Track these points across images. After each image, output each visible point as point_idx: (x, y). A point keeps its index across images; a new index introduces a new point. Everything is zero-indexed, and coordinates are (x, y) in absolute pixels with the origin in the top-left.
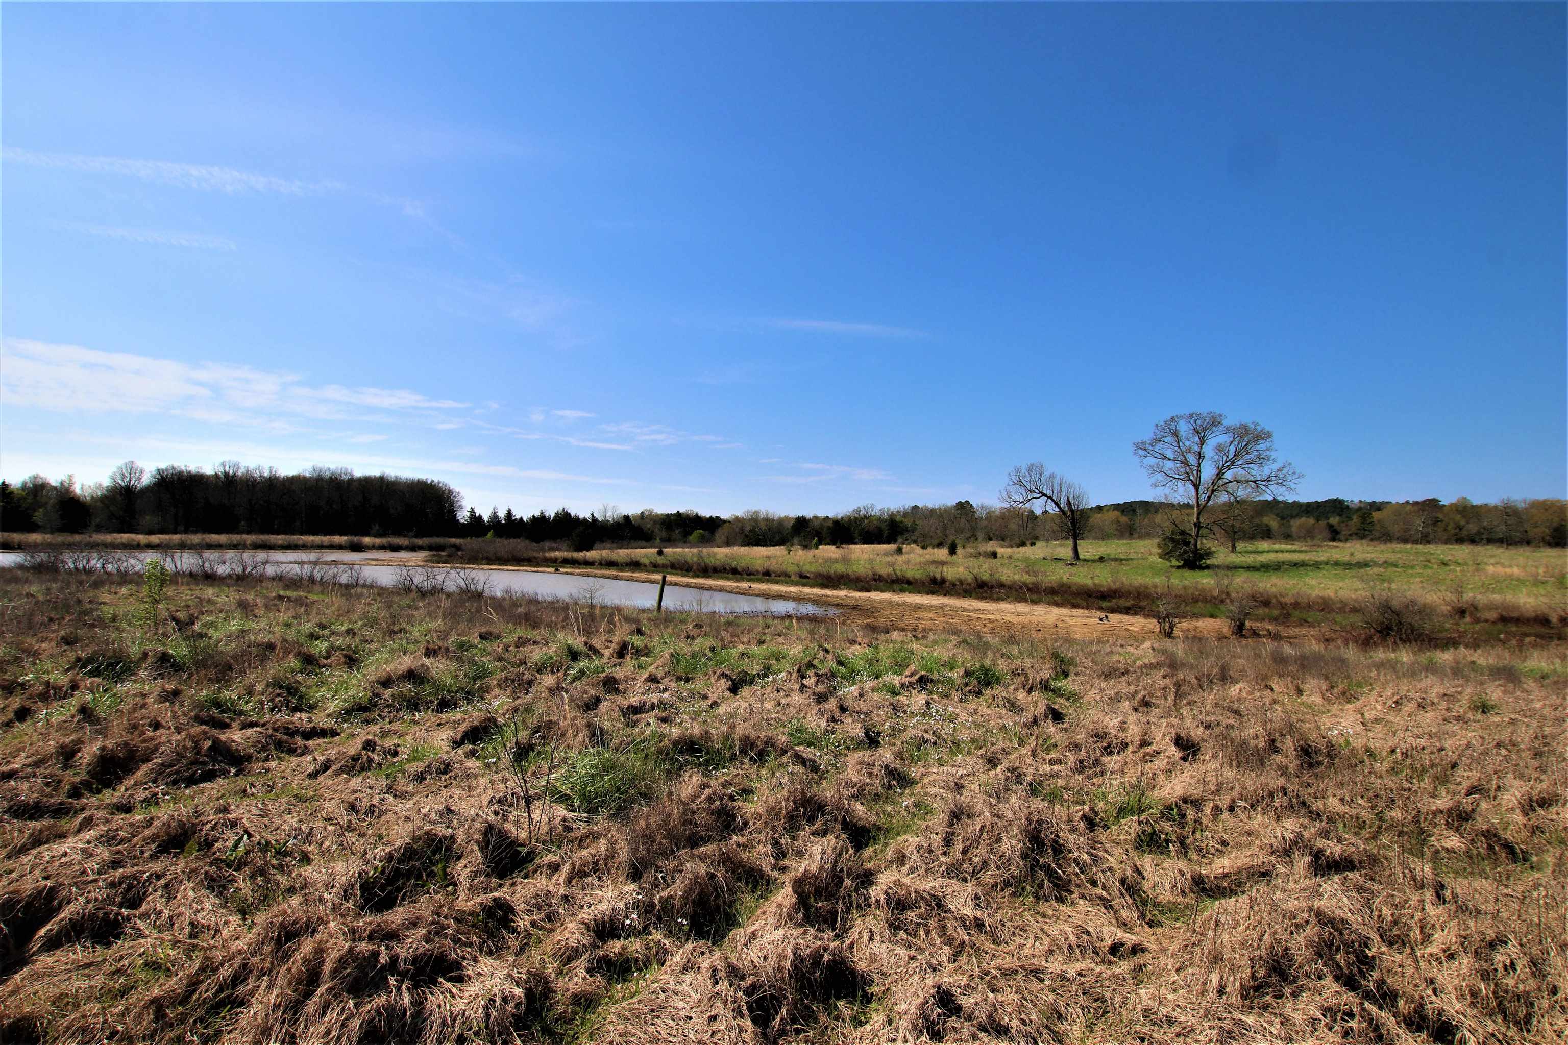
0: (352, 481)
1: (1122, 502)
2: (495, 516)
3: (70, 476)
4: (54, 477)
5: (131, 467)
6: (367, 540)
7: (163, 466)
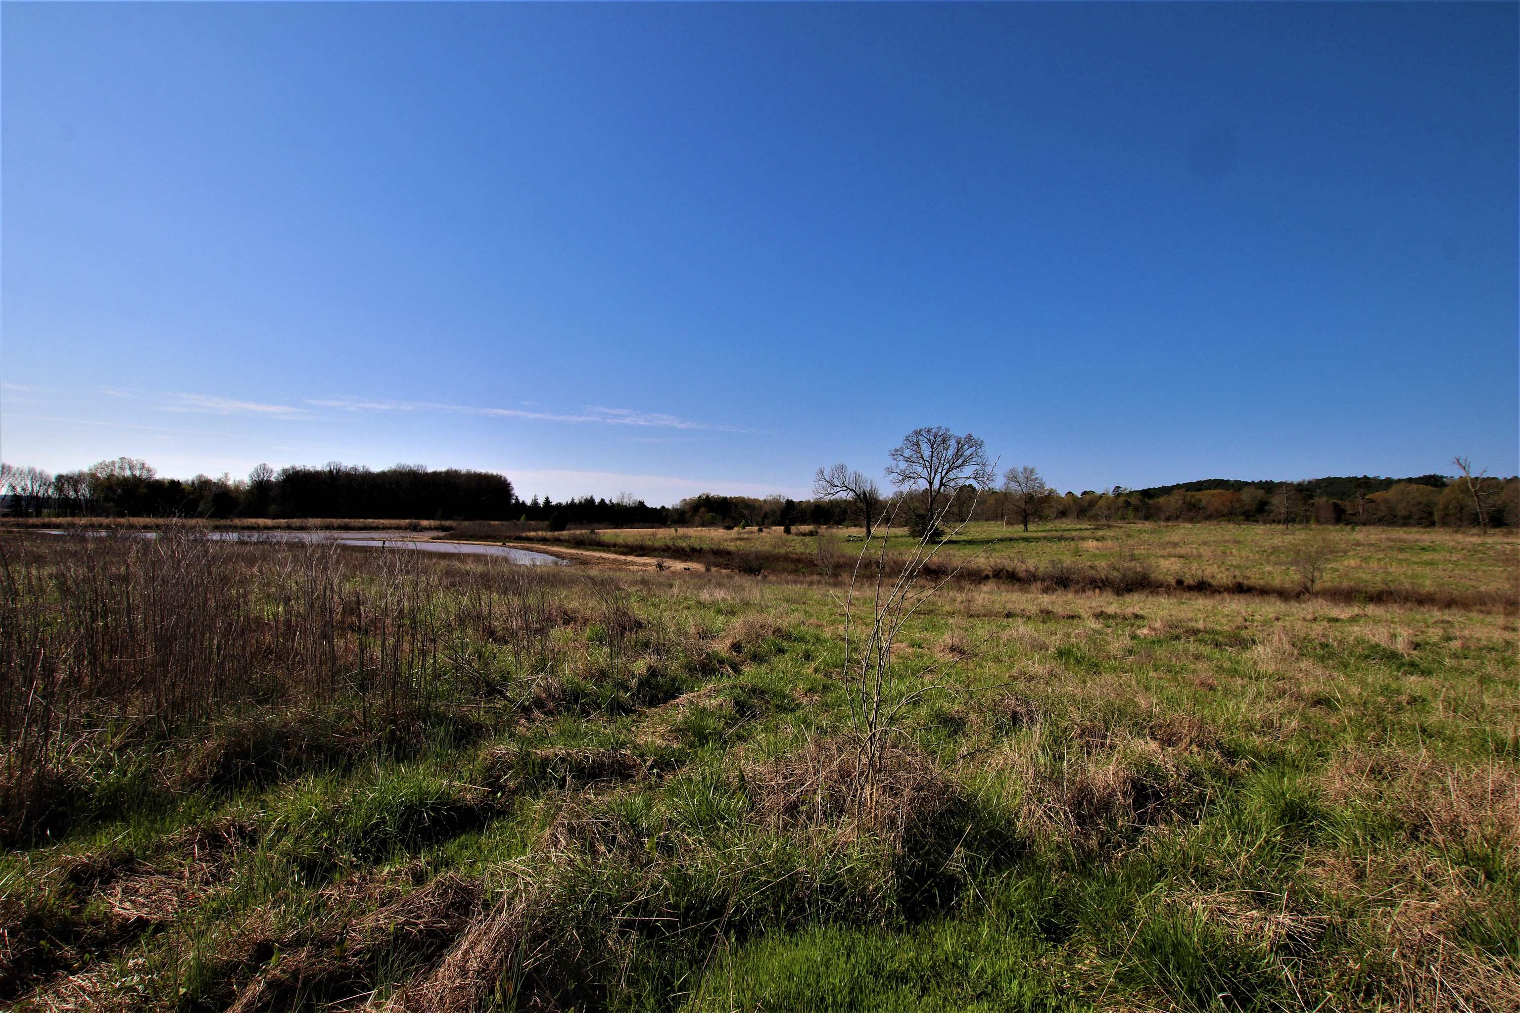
0: (427, 474)
1: (1195, 481)
2: (535, 503)
3: (226, 475)
4: (214, 475)
5: (264, 468)
6: (425, 523)
7: (287, 466)
